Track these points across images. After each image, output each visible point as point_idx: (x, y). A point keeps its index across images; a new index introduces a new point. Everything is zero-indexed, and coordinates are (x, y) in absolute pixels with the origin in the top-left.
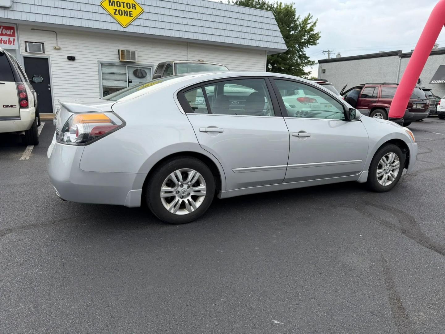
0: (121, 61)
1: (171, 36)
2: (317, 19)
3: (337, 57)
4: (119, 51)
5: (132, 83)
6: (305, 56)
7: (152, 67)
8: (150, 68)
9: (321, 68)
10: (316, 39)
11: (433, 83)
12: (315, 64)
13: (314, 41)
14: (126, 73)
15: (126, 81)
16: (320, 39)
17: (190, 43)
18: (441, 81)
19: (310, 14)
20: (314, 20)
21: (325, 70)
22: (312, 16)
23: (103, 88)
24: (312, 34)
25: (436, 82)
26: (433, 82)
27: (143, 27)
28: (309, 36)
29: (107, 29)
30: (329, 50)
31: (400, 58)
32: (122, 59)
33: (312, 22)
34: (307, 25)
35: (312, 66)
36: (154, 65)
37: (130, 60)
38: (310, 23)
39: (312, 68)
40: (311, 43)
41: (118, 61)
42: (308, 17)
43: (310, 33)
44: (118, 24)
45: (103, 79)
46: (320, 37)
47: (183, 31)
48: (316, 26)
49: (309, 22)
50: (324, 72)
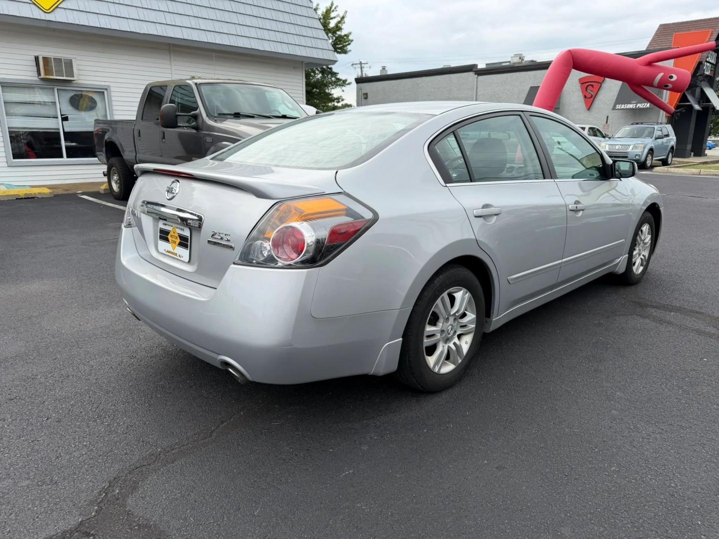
0: (42, 79)
1: (142, 32)
2: (346, 12)
3: (382, 74)
4: (37, 59)
5: (69, 121)
6: (331, 70)
7: (106, 89)
8: (103, 92)
9: (360, 91)
10: (345, 44)
11: (618, 109)
12: (347, 84)
13: (344, 46)
14: (55, 102)
15: (57, 118)
16: (352, 44)
17: (174, 45)
18: (631, 106)
19: (334, 2)
20: (339, 12)
21: (366, 94)
22: (337, 6)
23: (10, 132)
24: (340, 36)
25: (623, 107)
26: (618, 107)
27: (85, 13)
28: (334, 38)
29: (11, 14)
30: (361, 62)
31: (476, 76)
32: (46, 75)
33: (338, 16)
34: (331, 21)
35: (343, 88)
36: (109, 86)
37: (63, 76)
38: (334, 18)
39: (343, 91)
40: (338, 50)
41: (36, 78)
42: (331, 8)
43: (336, 33)
44: (33, 6)
45: (7, 114)
46: (352, 41)
47: (162, 24)
48: (344, 23)
49: (332, 15)
50: (365, 96)
